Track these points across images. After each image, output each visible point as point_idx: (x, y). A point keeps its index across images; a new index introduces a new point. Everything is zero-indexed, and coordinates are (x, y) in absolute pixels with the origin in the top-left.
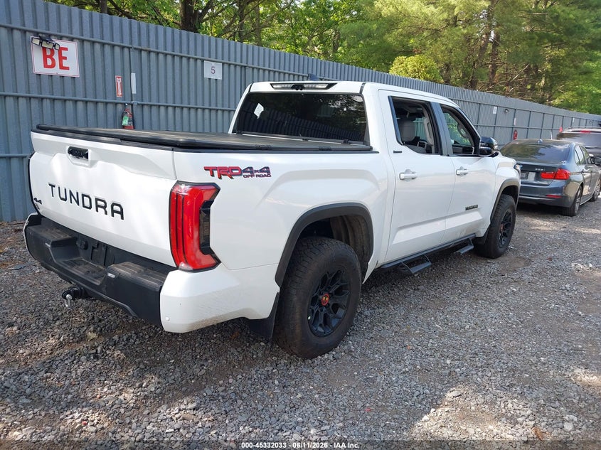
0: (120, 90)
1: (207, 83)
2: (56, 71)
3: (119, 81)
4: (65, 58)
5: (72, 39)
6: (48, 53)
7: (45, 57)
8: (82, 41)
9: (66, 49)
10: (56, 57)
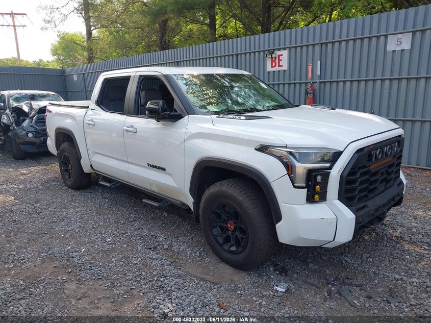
0: (310, 74)
1: (389, 56)
2: (277, 68)
3: (310, 68)
4: (281, 60)
5: (285, 49)
6: (273, 60)
7: (272, 62)
8: (290, 48)
9: (282, 55)
10: (277, 61)
